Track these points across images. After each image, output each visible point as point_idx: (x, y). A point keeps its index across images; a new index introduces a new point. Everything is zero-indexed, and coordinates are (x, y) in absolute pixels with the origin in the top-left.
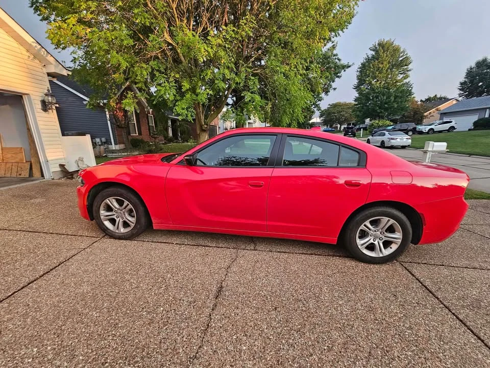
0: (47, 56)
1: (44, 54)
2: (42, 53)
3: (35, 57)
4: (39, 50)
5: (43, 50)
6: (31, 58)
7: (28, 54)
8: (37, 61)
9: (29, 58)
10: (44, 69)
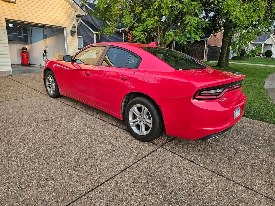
0: (76, 6)
1: (75, 5)
2: (74, 5)
3: (72, 8)
4: (73, 3)
5: (75, 3)
6: (70, 8)
7: (69, 6)
8: (72, 9)
9: (69, 8)
10: (75, 13)
